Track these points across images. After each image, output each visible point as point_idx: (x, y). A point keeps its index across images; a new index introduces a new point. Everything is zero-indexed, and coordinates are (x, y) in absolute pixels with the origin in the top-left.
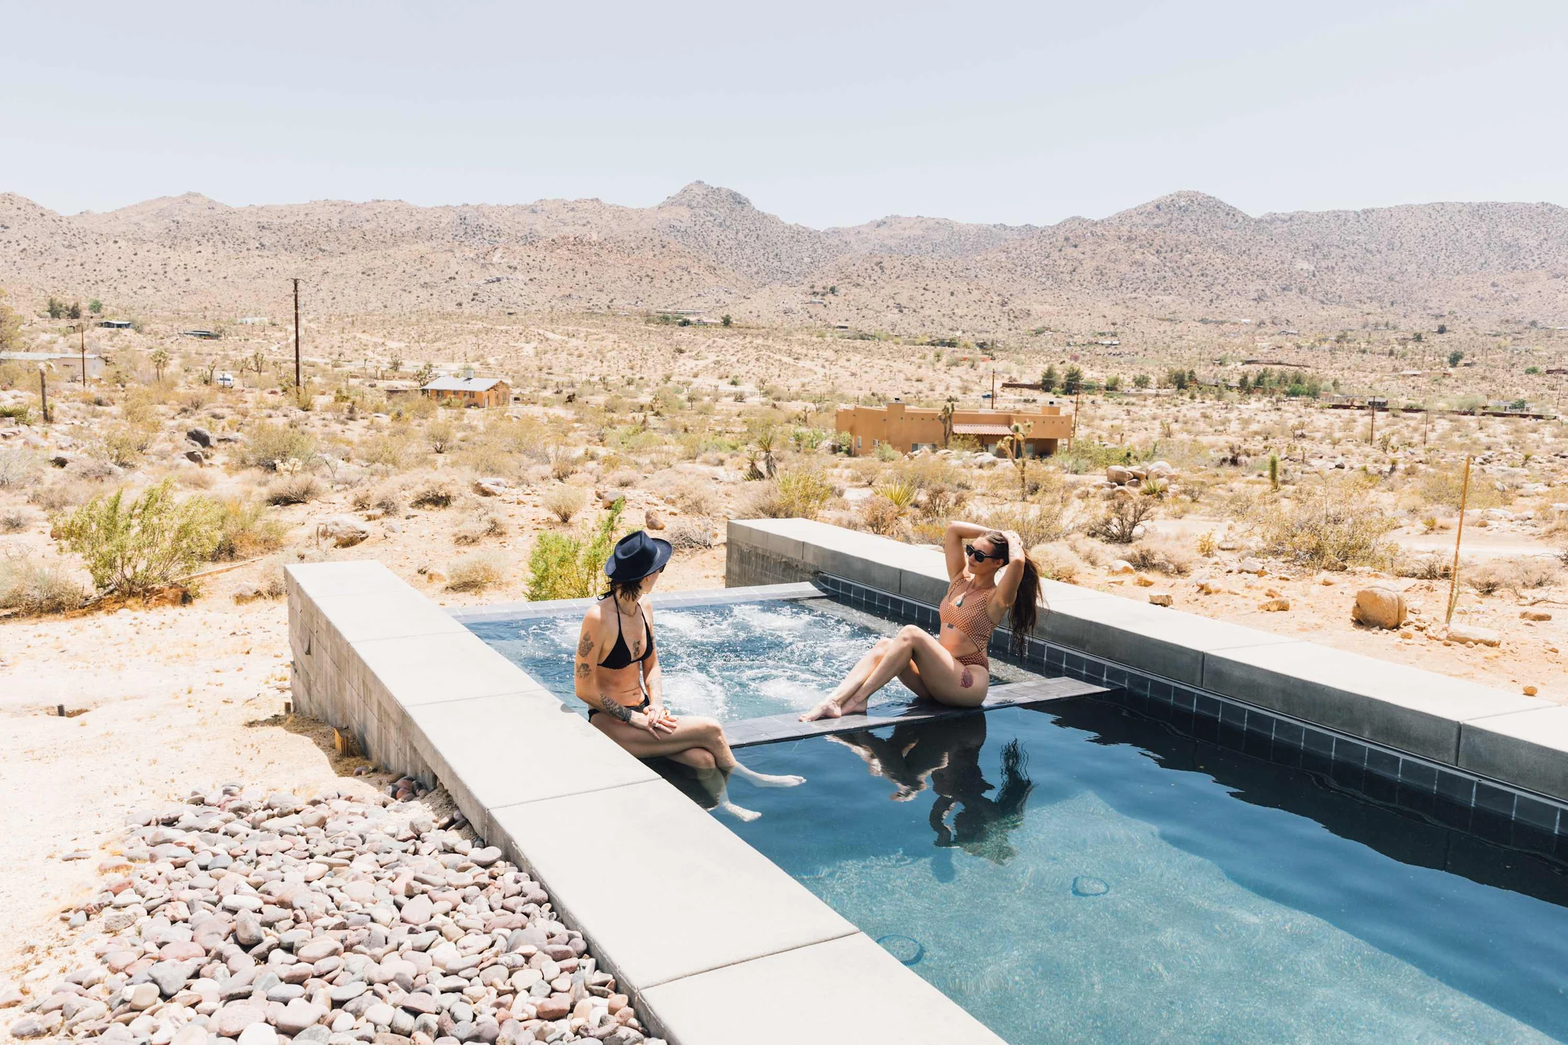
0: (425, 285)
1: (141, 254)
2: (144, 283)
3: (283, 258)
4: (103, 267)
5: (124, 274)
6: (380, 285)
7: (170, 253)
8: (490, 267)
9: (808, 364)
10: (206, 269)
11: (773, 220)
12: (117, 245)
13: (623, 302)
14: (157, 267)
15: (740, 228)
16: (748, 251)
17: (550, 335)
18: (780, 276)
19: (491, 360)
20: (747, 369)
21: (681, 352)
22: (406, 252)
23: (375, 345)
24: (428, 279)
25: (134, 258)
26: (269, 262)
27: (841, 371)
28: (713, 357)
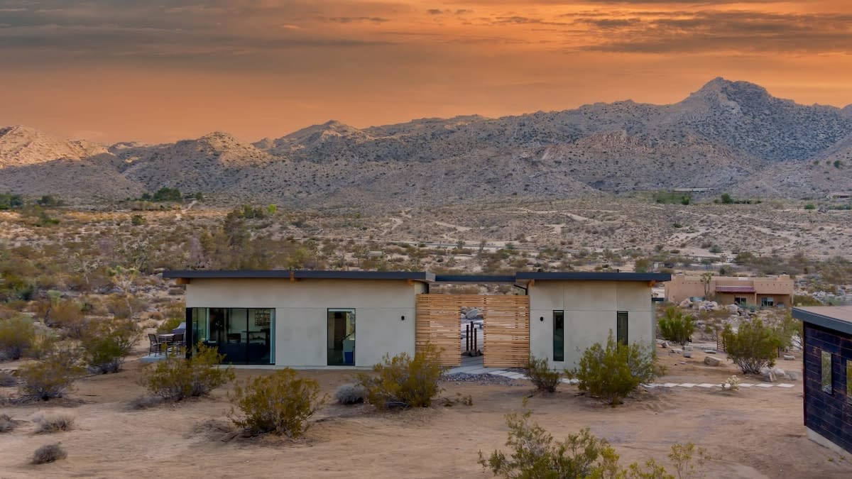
0: (489, 182)
1: (300, 169)
2: (301, 189)
3: (392, 166)
4: (275, 179)
5: (289, 183)
6: (458, 183)
7: (318, 166)
8: (539, 164)
9: (784, 234)
10: (340, 177)
11: (789, 104)
12: (284, 164)
13: (646, 185)
14: (309, 177)
15: (756, 114)
16: (765, 133)
17: (576, 217)
18: (794, 152)
19: (528, 239)
20: (727, 239)
21: (677, 226)
22: (477, 154)
23: (450, 230)
24: (492, 176)
25: (295, 171)
26: (382, 170)
27: (813, 239)
28: (703, 230)
